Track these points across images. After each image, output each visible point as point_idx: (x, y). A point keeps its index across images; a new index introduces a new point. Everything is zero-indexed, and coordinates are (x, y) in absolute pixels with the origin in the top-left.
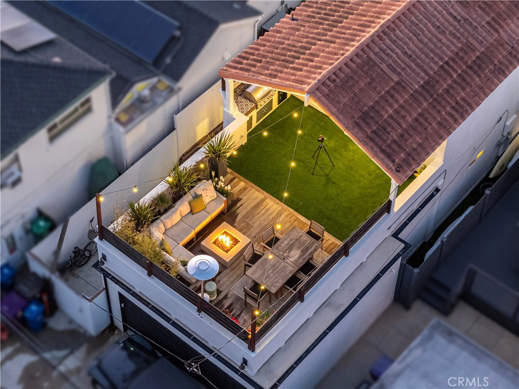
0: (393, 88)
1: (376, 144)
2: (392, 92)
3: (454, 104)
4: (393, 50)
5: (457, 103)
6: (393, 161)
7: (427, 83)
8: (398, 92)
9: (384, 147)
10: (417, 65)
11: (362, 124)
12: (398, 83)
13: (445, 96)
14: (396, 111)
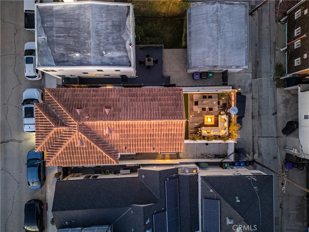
0: (163, 106)
1: (180, 98)
2: (164, 105)
3: (151, 92)
4: (153, 113)
5: (150, 92)
6: (180, 92)
7: (152, 101)
8: (163, 104)
9: (179, 96)
10: (150, 106)
11: (179, 104)
12: (160, 106)
13: (151, 95)
14: (168, 101)
